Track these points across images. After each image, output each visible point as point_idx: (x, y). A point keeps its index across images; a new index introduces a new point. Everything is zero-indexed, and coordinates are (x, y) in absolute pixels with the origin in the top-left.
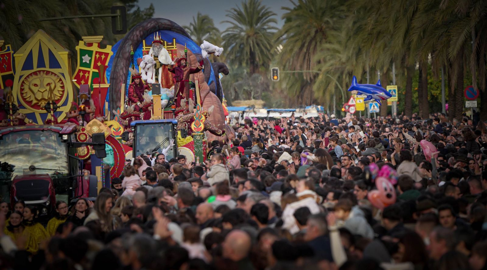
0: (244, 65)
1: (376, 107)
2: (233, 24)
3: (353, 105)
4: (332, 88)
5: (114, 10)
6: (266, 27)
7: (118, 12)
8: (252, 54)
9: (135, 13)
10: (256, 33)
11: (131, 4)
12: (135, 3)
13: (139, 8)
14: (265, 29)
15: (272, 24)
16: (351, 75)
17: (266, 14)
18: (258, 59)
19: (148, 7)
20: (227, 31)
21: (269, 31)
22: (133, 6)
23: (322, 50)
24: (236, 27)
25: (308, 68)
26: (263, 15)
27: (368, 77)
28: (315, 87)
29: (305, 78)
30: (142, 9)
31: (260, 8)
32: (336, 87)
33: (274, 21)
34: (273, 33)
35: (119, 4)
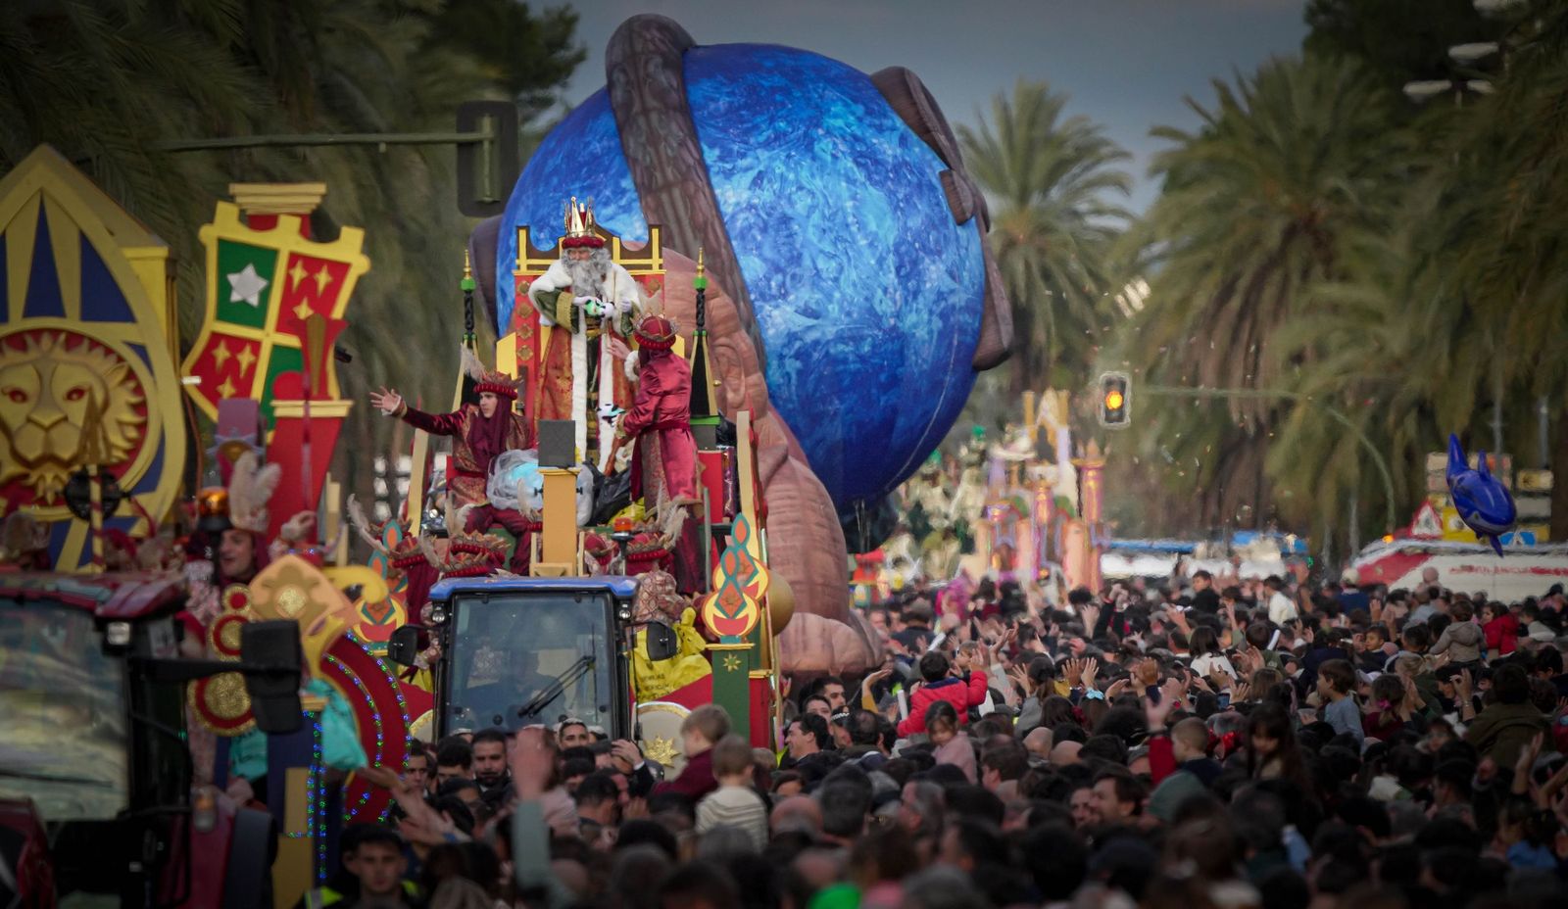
4: (1347, 463)
5: (468, 116)
6: (1082, 206)
7: (488, 127)
8: (1025, 315)
10: (1042, 230)
11: (539, 93)
12: (556, 91)
15: (1108, 196)
16: (1422, 406)
17: (1088, 151)
18: (1046, 335)
21: (1093, 221)
22: (547, 103)
23: (1312, 308)
25: (1251, 379)
27: (1496, 425)
28: (1275, 460)
29: (1235, 417)
32: (1364, 458)
33: (1120, 183)
34: (1111, 234)
35: (491, 95)
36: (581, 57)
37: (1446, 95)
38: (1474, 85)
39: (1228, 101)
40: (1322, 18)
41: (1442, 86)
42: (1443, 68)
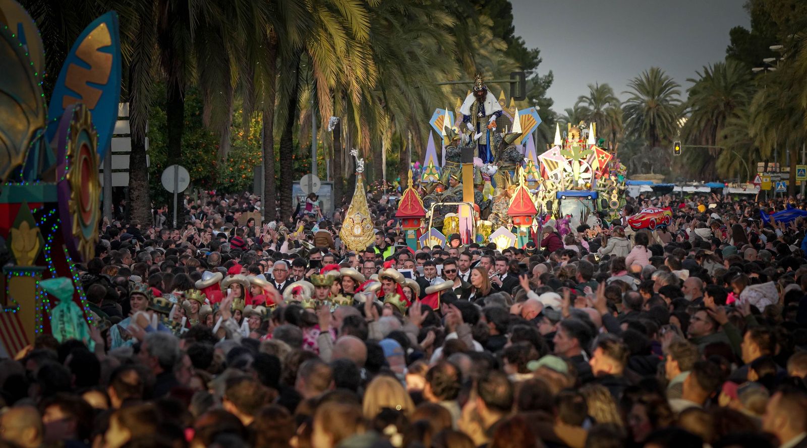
0: (644, 136)
1: (783, 187)
2: (635, 94)
3: (759, 184)
4: (736, 164)
6: (668, 98)
7: (518, 78)
8: (653, 127)
9: (533, 79)
10: (658, 105)
11: (529, 71)
12: (534, 70)
13: (537, 75)
14: (666, 101)
15: (675, 96)
16: (757, 151)
17: (670, 84)
18: (659, 132)
19: (547, 74)
20: (628, 101)
21: (671, 103)
22: (531, 73)
23: (730, 124)
24: (638, 98)
25: (714, 143)
26: (666, 86)
27: (775, 155)
28: (718, 163)
29: (710, 153)
30: (540, 76)
31: (663, 77)
32: (741, 164)
33: (678, 93)
34: (675, 106)
35: (517, 70)
36: (540, 61)
37: (762, 71)
38: (769, 69)
39: (707, 72)
40: (731, 52)
41: (763, 68)
42: (762, 64)
